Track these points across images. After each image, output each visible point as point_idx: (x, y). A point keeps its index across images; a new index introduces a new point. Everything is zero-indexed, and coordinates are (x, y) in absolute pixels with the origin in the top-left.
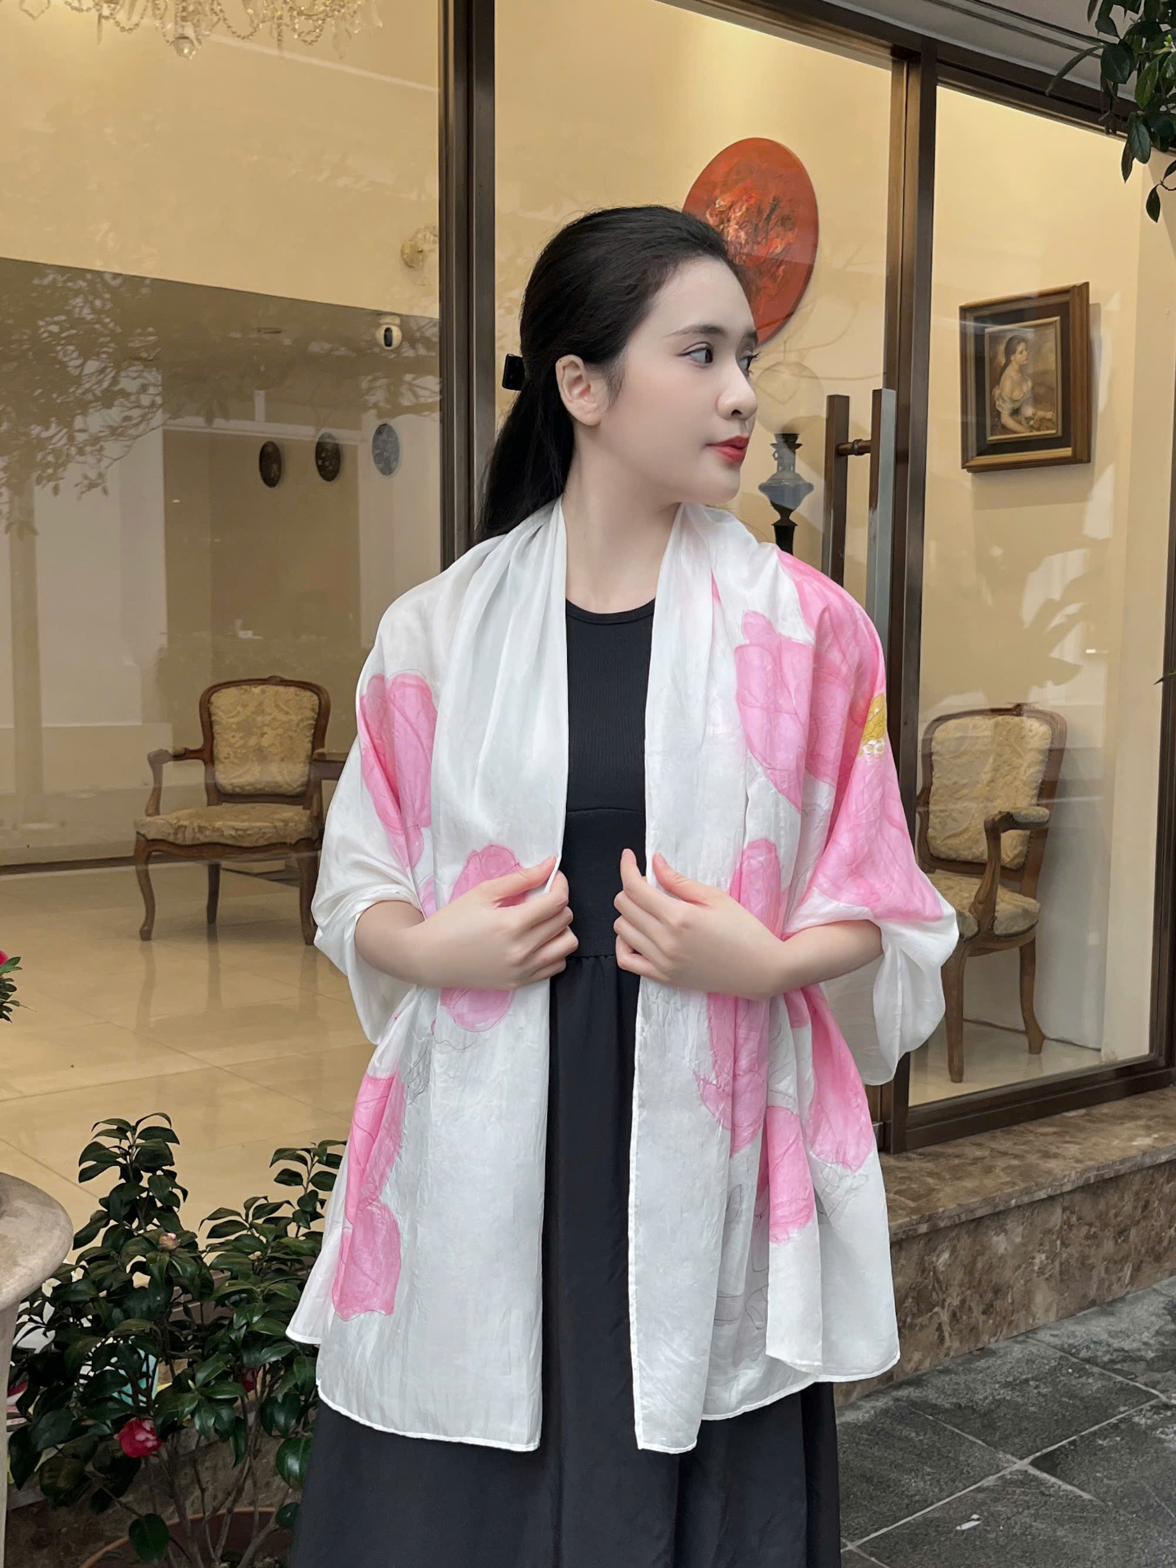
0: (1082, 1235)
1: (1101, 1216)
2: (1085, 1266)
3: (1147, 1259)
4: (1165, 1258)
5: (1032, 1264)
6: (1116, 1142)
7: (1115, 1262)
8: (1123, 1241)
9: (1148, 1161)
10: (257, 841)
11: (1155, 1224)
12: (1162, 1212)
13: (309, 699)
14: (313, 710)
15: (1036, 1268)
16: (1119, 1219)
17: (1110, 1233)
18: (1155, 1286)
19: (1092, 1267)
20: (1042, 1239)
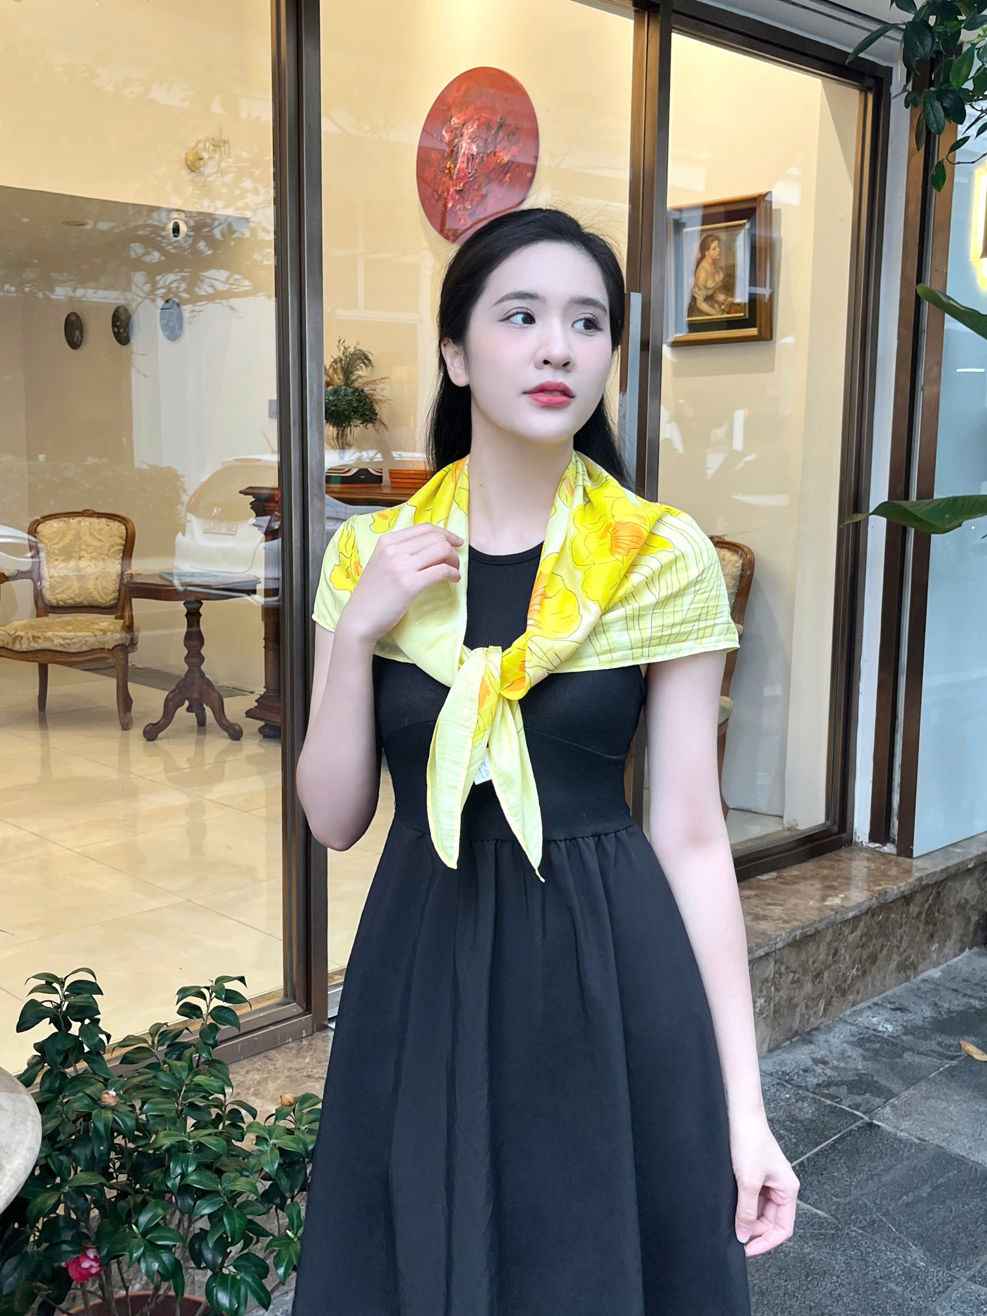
0: (789, 981)
1: (803, 965)
2: (792, 1006)
3: (836, 995)
4: (849, 993)
6: (811, 903)
7: (813, 999)
8: (818, 982)
9: (839, 918)
10: (80, 648)
11: (841, 966)
12: (847, 957)
13: (118, 529)
14: (121, 538)
16: (816, 965)
17: (808, 977)
18: (841, 1016)
19: (796, 1006)
20: (761, 987)
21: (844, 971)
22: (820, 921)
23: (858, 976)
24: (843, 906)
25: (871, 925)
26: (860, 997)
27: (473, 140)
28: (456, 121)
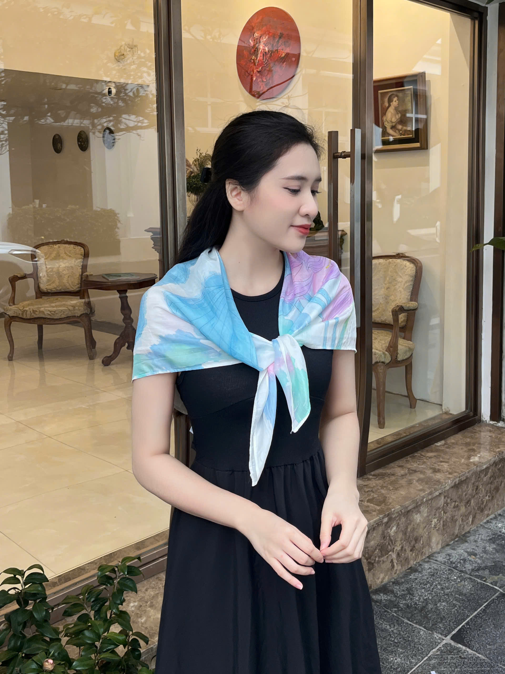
0: (452, 507)
1: (458, 498)
2: (453, 520)
3: (478, 512)
4: (485, 510)
5: (431, 524)
6: (463, 460)
7: (466, 516)
8: (469, 506)
9: (478, 469)
11: (480, 495)
12: (483, 490)
13: (80, 250)
14: (81, 255)
15: (433, 526)
16: (467, 496)
17: (463, 504)
18: (481, 523)
19: (456, 520)
20: (435, 512)
21: (482, 498)
22: (468, 472)
23: (489, 500)
24: (480, 462)
25: (495, 470)
26: (491, 511)
27: (266, 45)
28: (257, 35)
